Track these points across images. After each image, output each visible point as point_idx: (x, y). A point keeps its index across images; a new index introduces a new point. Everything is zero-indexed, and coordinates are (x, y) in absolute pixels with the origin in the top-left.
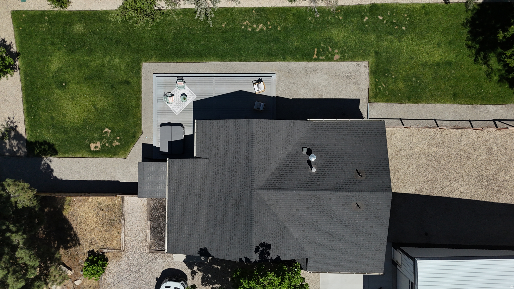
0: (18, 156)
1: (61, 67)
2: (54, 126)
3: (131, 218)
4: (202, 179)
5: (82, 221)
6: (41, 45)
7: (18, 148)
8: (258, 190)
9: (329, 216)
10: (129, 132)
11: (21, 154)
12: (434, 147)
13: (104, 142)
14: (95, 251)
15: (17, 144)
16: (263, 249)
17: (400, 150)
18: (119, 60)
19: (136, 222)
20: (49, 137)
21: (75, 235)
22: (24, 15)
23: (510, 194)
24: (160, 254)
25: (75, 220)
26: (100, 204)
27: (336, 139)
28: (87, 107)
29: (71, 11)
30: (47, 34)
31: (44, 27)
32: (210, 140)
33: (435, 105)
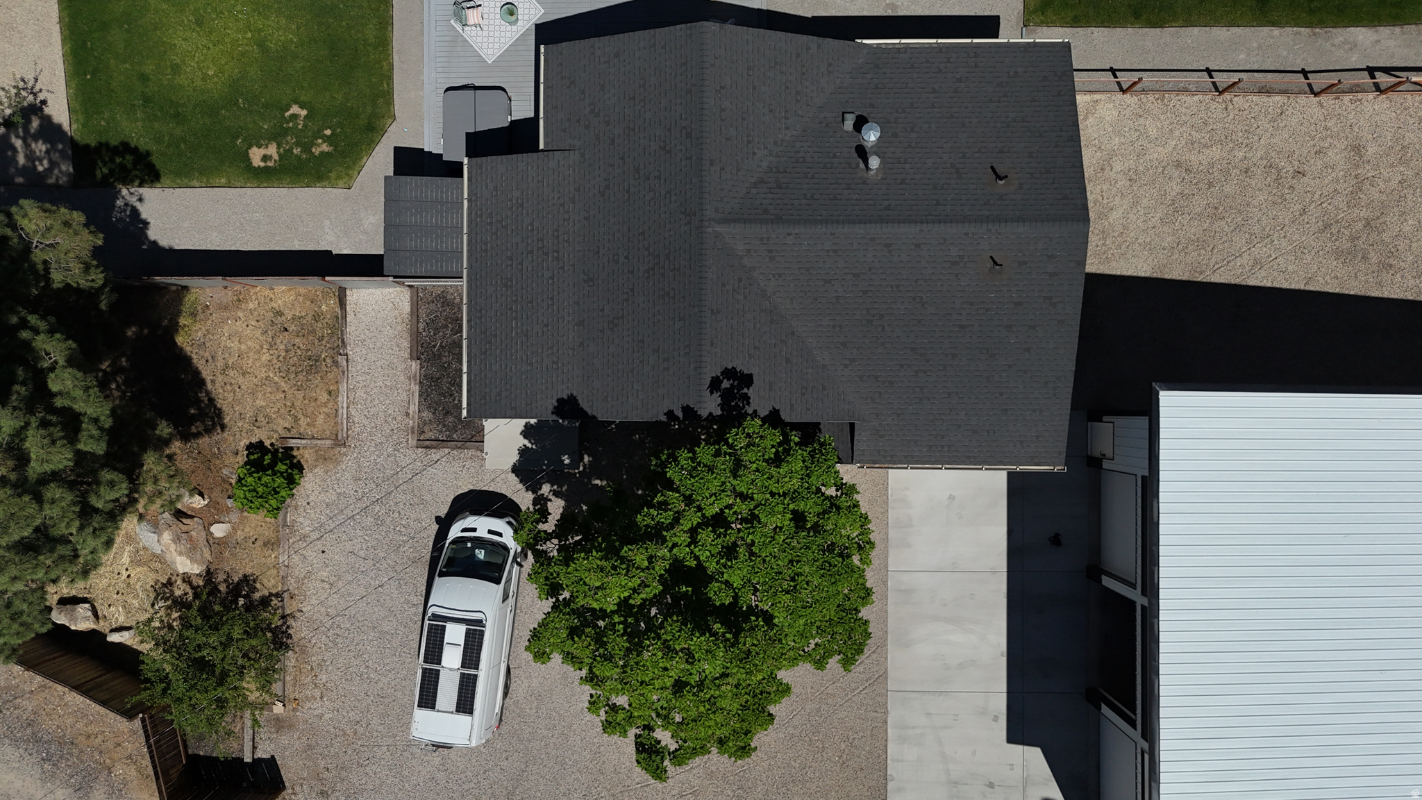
0: (51, 186)
2: (147, 100)
3: (364, 352)
4: (561, 209)
5: (230, 363)
7: (51, 162)
8: (719, 223)
9: (914, 299)
10: (357, 117)
11: (57, 179)
12: (1206, 146)
13: (287, 143)
14: (267, 443)
15: (47, 152)
16: (731, 385)
17: (1112, 154)
19: (379, 364)
20: (135, 130)
21: (211, 400)
23: (1415, 274)
24: (446, 450)
25: (210, 360)
26: (280, 313)
27: (934, 91)
28: (239, 45)
32: (582, 96)
33: (1208, 28)
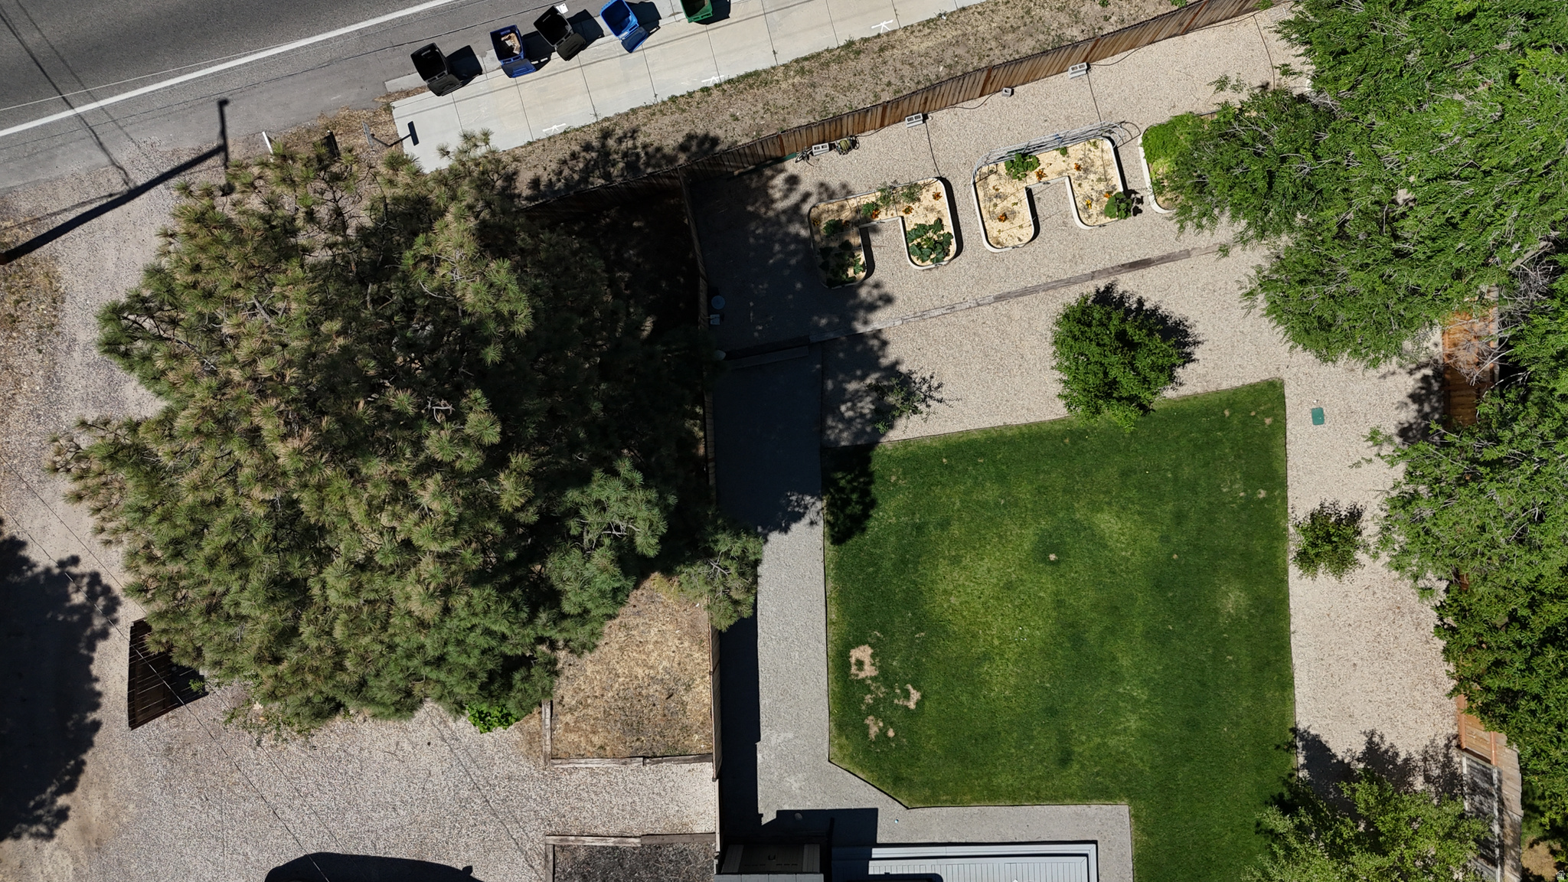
0: (823, 421)
1: (1105, 547)
2: (920, 528)
3: (649, 782)
5: (632, 632)
6: (1176, 479)
7: (851, 420)
10: (909, 766)
11: (832, 428)
13: (878, 688)
15: (862, 415)
18: (1137, 730)
19: (636, 799)
20: (887, 515)
22: (1268, 421)
24: (543, 876)
25: (635, 610)
26: (688, 688)
28: (984, 631)
29: (1286, 571)
30: (1212, 499)
31: (1234, 488)
